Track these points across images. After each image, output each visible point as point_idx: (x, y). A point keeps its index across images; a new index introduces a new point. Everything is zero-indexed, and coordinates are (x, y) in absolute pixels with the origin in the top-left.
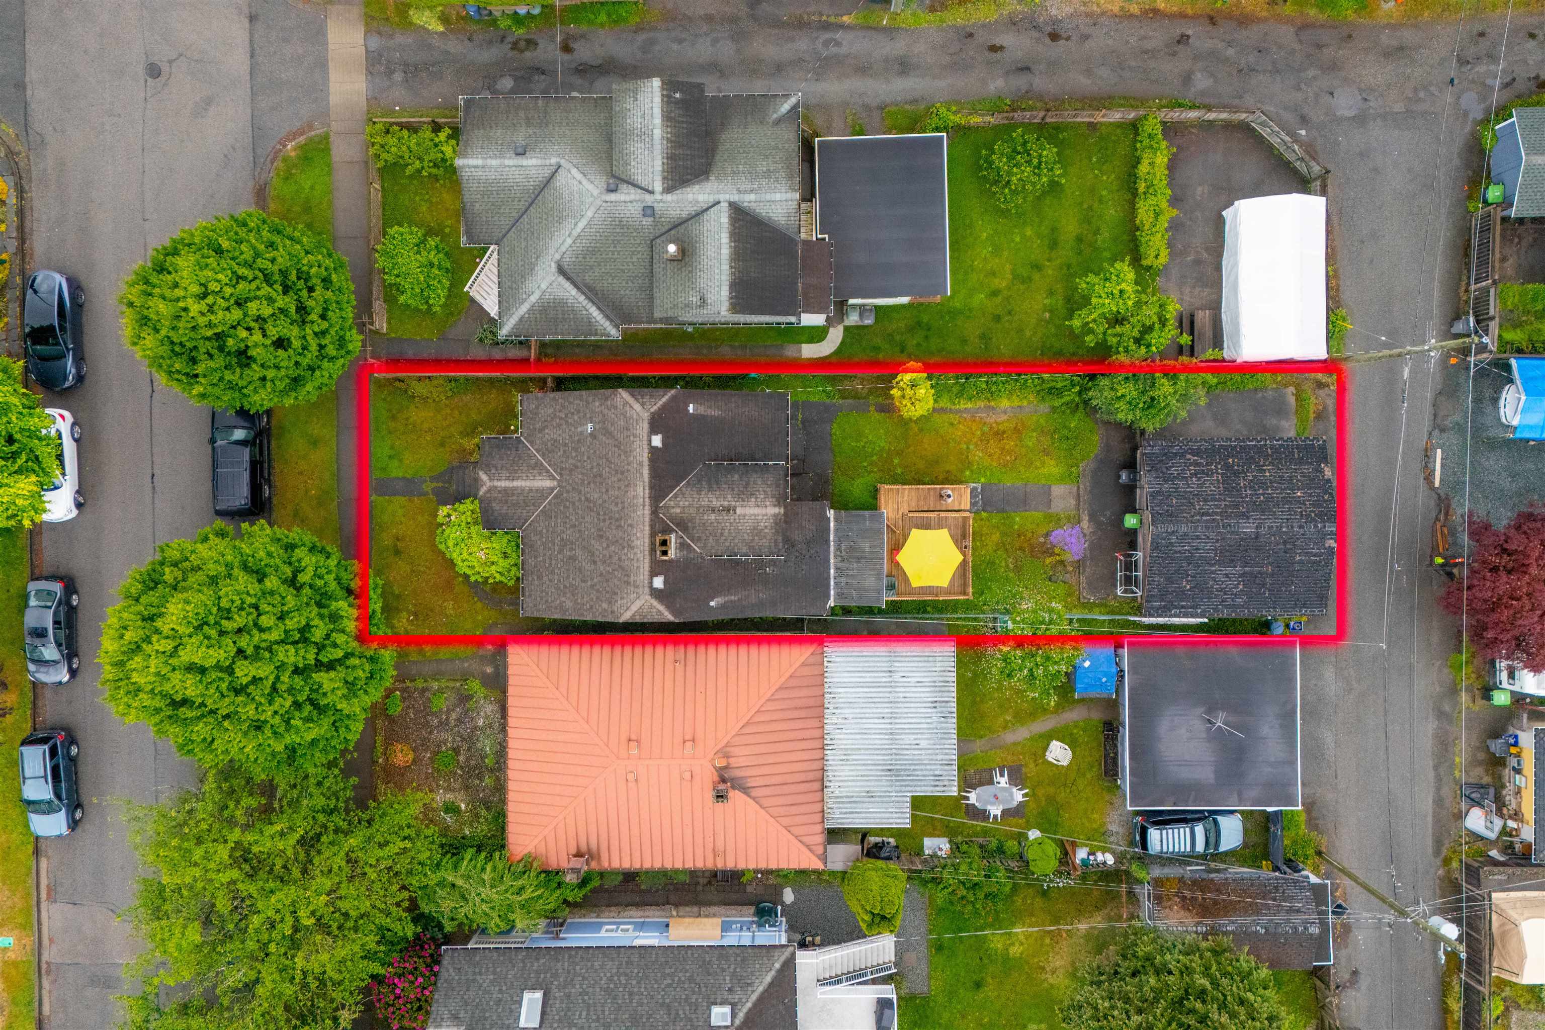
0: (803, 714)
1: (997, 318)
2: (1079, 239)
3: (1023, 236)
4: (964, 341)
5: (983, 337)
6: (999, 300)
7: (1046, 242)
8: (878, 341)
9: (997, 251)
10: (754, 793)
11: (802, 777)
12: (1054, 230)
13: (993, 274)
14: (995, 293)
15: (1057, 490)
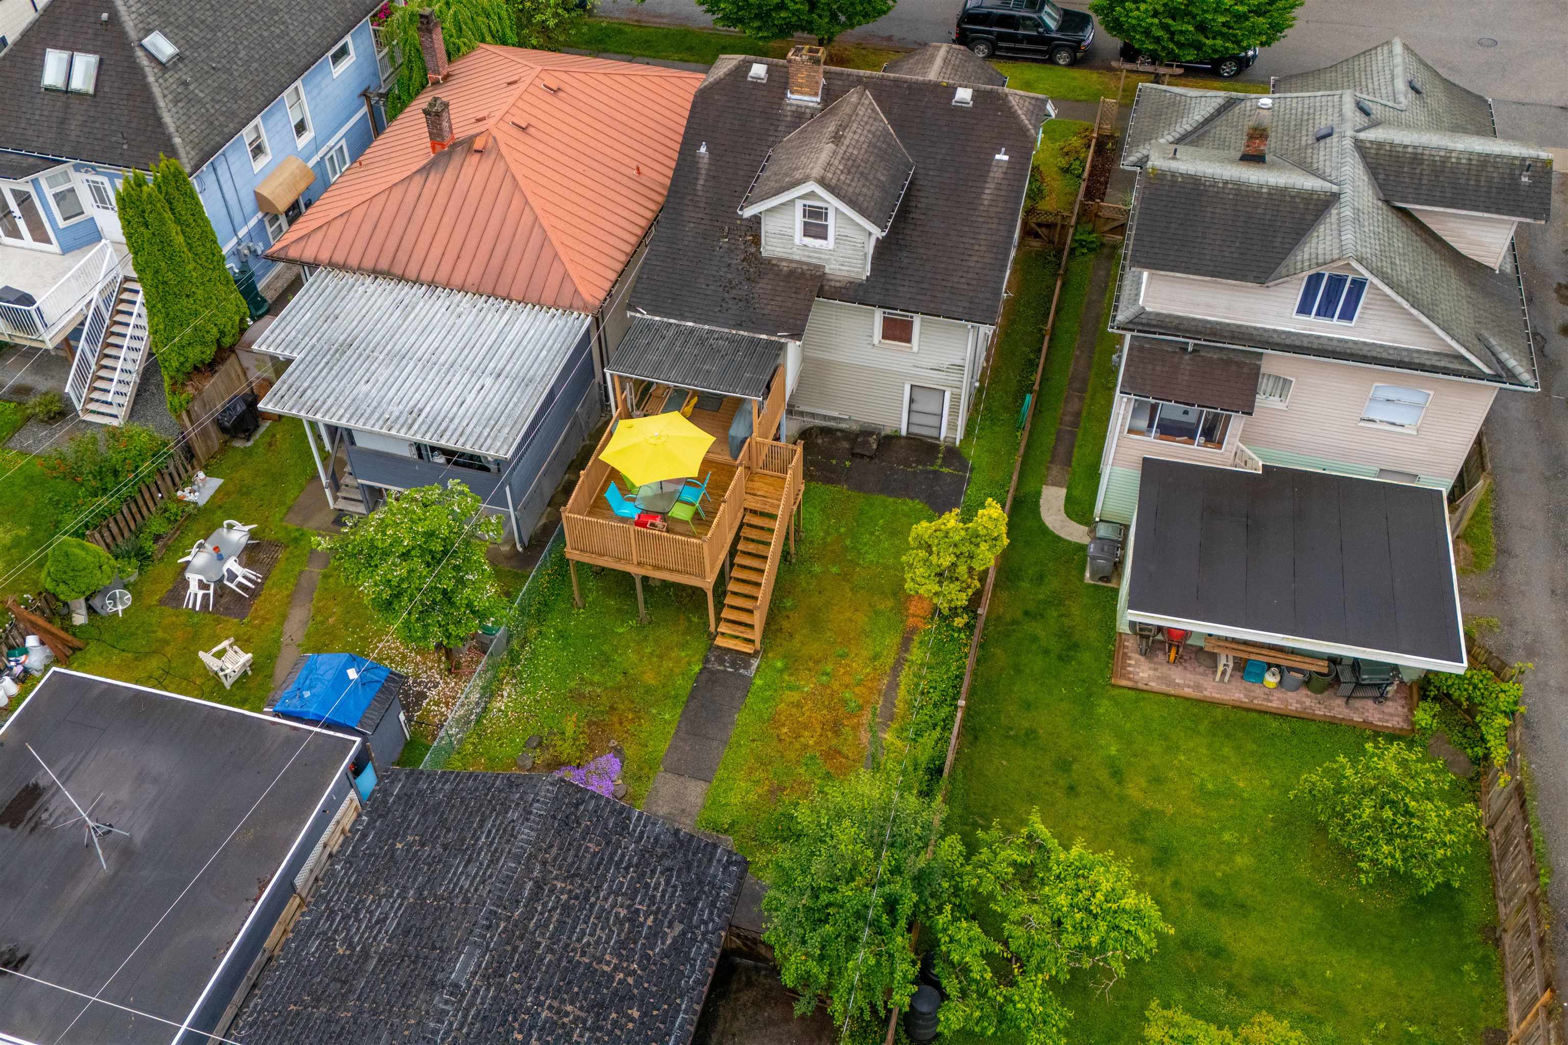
0: (496, 262)
1: (1064, 766)
2: (1218, 952)
3: (1232, 850)
4: (1027, 706)
5: (1031, 734)
6: (1103, 775)
7: (1219, 890)
8: (1053, 584)
9: (1204, 796)
10: (419, 180)
11: (407, 245)
12: (1242, 908)
13: (1157, 780)
14: (1117, 774)
15: (695, 791)
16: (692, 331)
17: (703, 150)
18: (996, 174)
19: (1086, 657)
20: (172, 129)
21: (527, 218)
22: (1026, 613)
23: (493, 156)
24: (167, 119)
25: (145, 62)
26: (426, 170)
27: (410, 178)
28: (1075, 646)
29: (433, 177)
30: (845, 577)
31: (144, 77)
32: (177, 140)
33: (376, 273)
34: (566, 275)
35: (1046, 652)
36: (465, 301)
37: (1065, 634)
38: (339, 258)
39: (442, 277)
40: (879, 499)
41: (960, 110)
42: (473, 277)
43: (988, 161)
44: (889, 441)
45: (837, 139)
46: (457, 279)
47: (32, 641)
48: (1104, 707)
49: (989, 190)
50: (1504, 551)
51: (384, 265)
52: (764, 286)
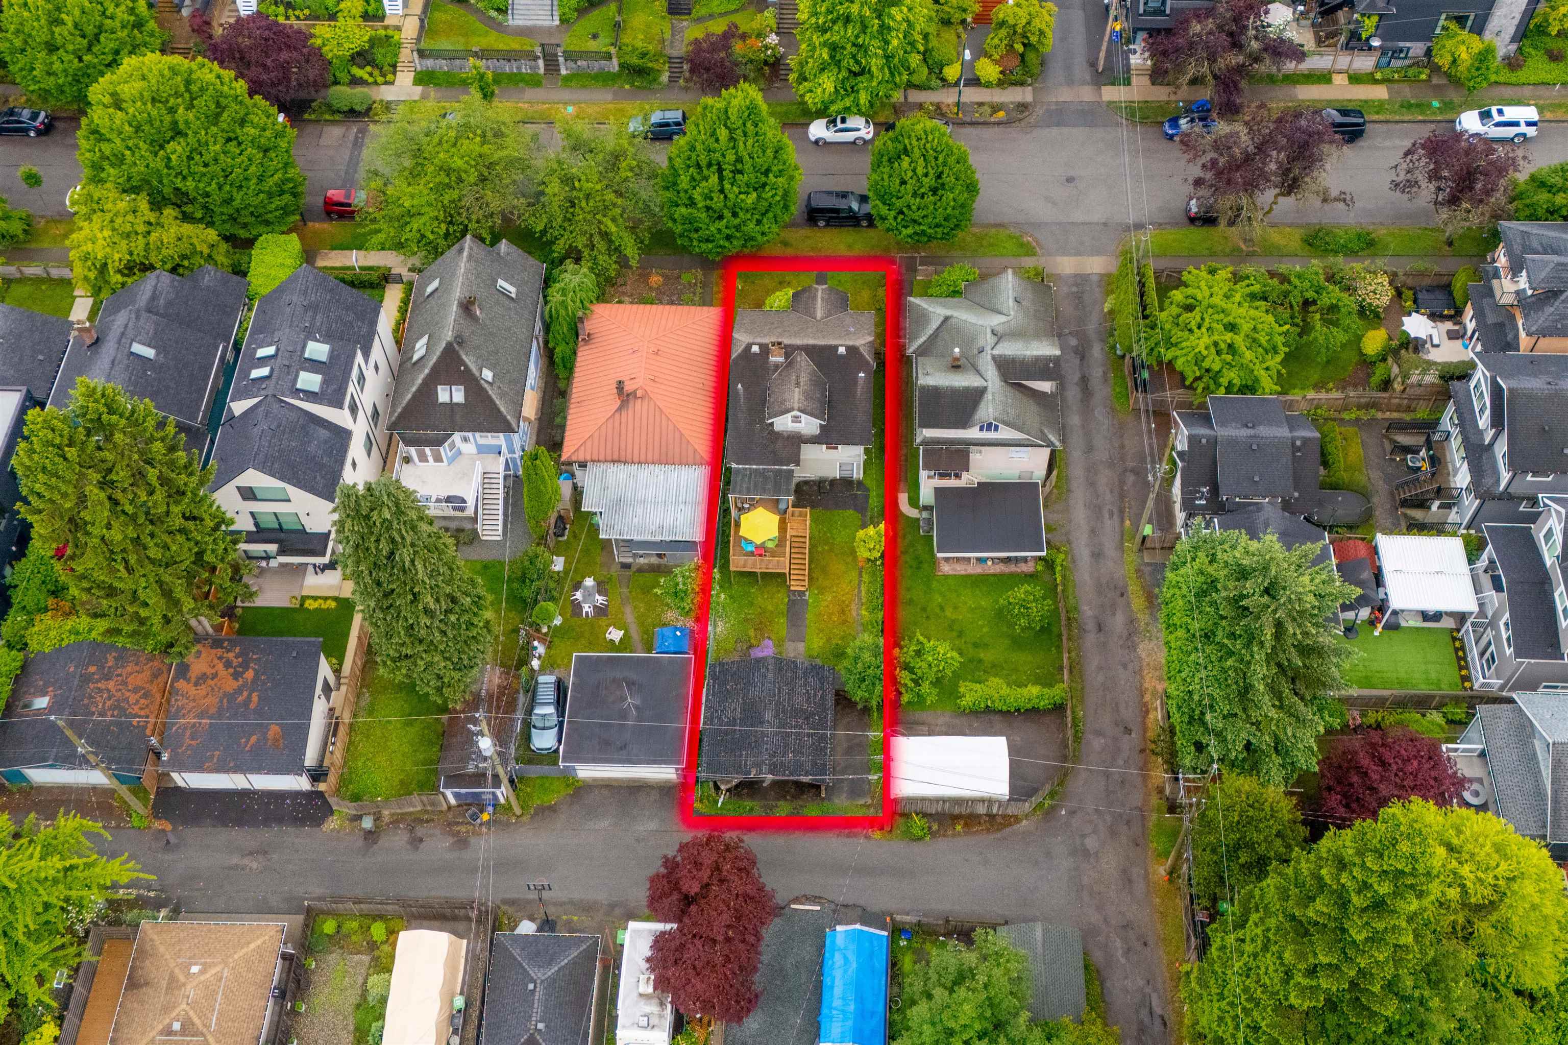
0: (664, 450)
6: (938, 610)
7: (979, 641)
8: (909, 537)
9: (972, 610)
10: (617, 415)
11: (623, 448)
12: (986, 645)
13: (956, 608)
14: (942, 608)
15: (801, 646)
16: (756, 470)
17: (739, 386)
18: (861, 382)
19: (925, 566)
20: (505, 412)
21: (671, 427)
23: (647, 399)
24: (502, 409)
25: (486, 386)
26: (620, 409)
27: (613, 414)
28: (920, 562)
29: (624, 412)
30: (831, 550)
31: (486, 390)
32: (508, 417)
33: (614, 462)
34: (695, 450)
35: (911, 566)
36: (656, 469)
37: (917, 558)
38: (595, 457)
40: (836, 512)
41: (841, 356)
43: (855, 379)
44: (833, 482)
45: (798, 384)
47: (535, 643)
48: (935, 584)
49: (859, 392)
50: (1069, 491)
52: (779, 444)
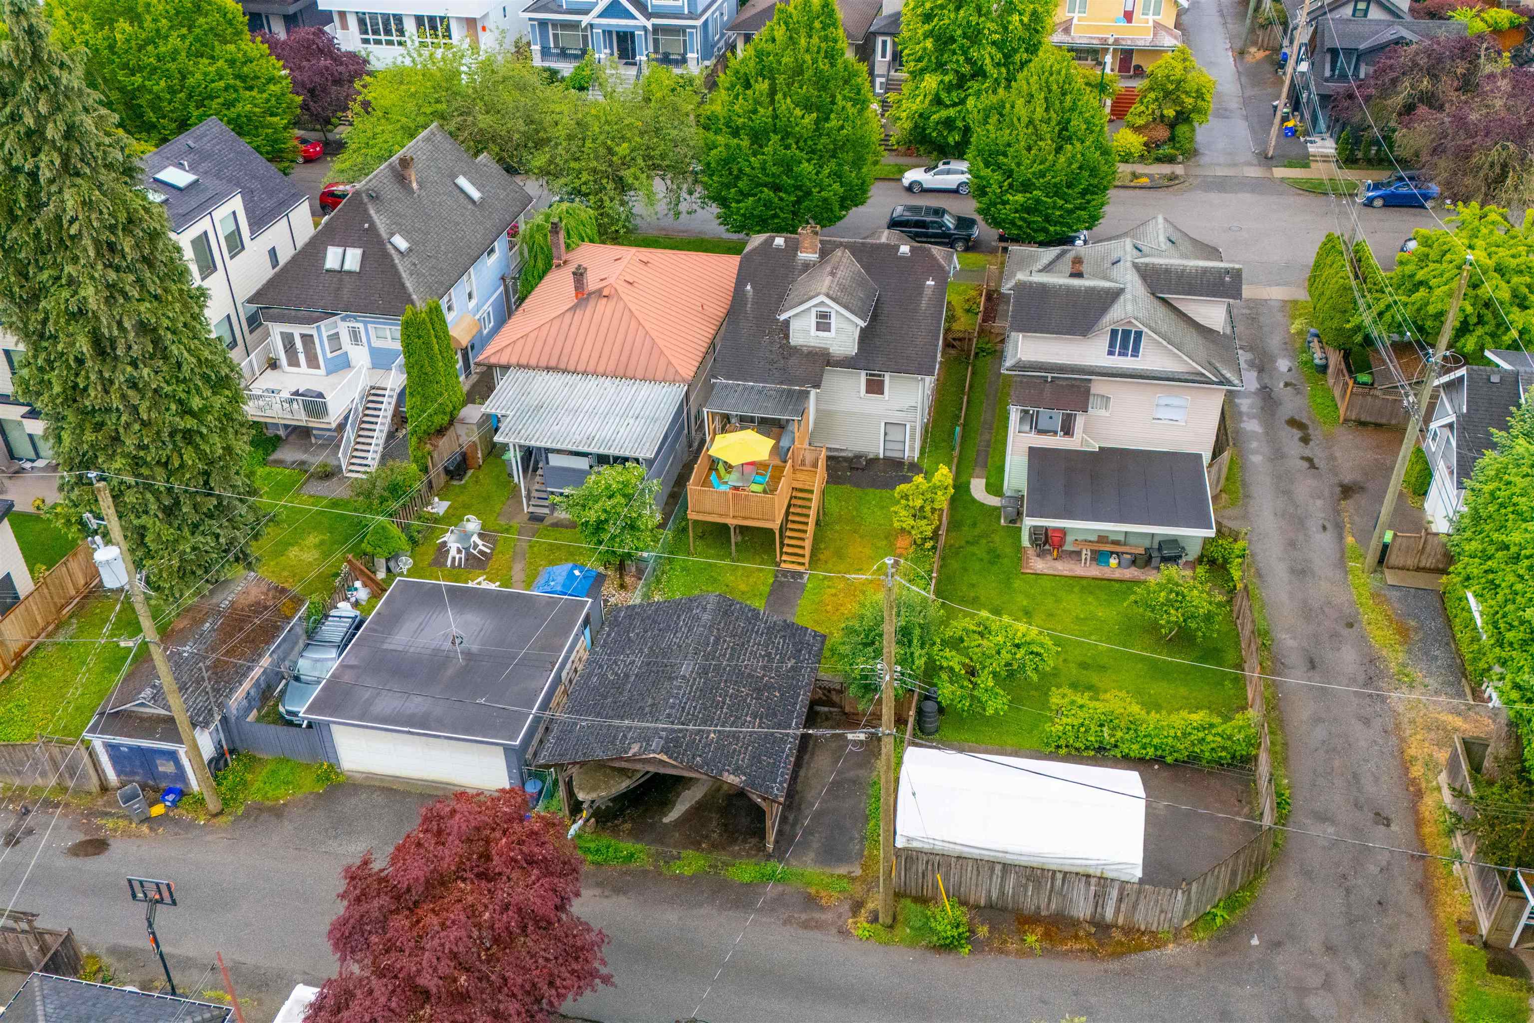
0: (624, 359)
4: (973, 586)
6: (1020, 614)
8: (981, 527)
10: (568, 316)
11: (566, 351)
13: (1051, 615)
14: (1028, 613)
16: (752, 387)
17: (749, 287)
18: (928, 292)
19: (1006, 561)
20: (411, 290)
21: (641, 332)
22: (967, 542)
23: (615, 299)
24: (408, 284)
25: (393, 252)
26: (574, 308)
27: (564, 314)
28: (998, 556)
29: (579, 312)
30: (855, 531)
31: (393, 260)
32: (414, 297)
33: (548, 369)
34: (669, 363)
35: (982, 560)
36: (608, 382)
37: (992, 551)
38: (524, 361)
39: (591, 368)
40: (871, 491)
41: (903, 258)
42: (611, 367)
43: (922, 286)
44: (873, 462)
45: (833, 274)
46: (601, 369)
47: (358, 584)
48: (1017, 584)
49: (924, 304)
50: (1247, 496)
51: (553, 363)
52: (793, 361)
